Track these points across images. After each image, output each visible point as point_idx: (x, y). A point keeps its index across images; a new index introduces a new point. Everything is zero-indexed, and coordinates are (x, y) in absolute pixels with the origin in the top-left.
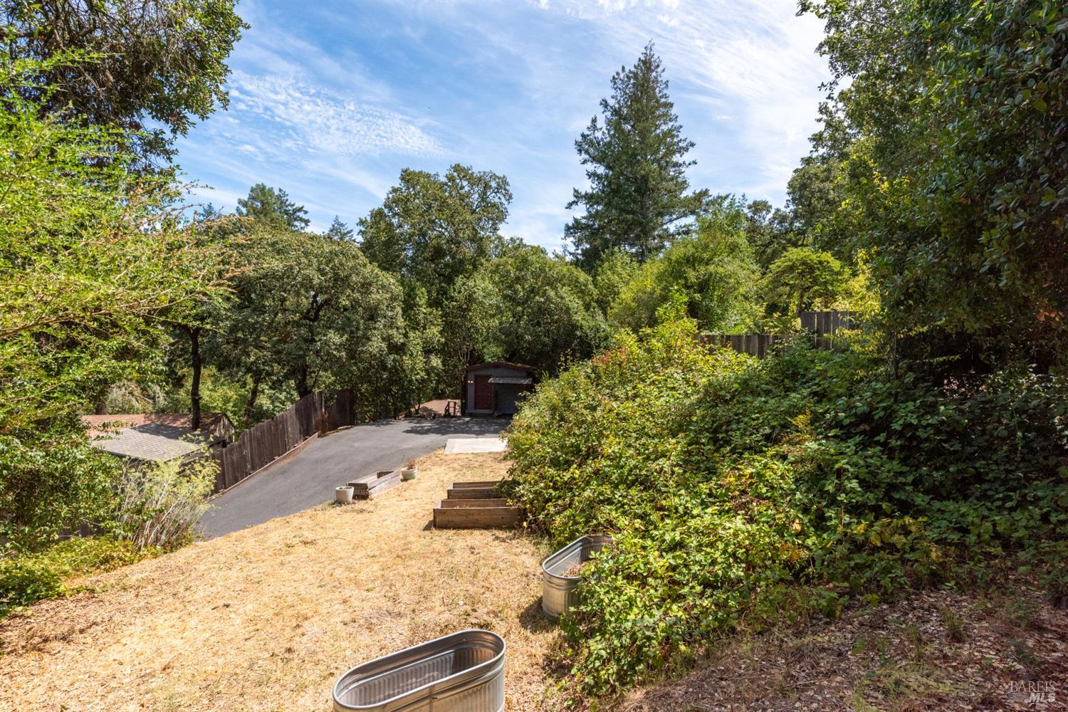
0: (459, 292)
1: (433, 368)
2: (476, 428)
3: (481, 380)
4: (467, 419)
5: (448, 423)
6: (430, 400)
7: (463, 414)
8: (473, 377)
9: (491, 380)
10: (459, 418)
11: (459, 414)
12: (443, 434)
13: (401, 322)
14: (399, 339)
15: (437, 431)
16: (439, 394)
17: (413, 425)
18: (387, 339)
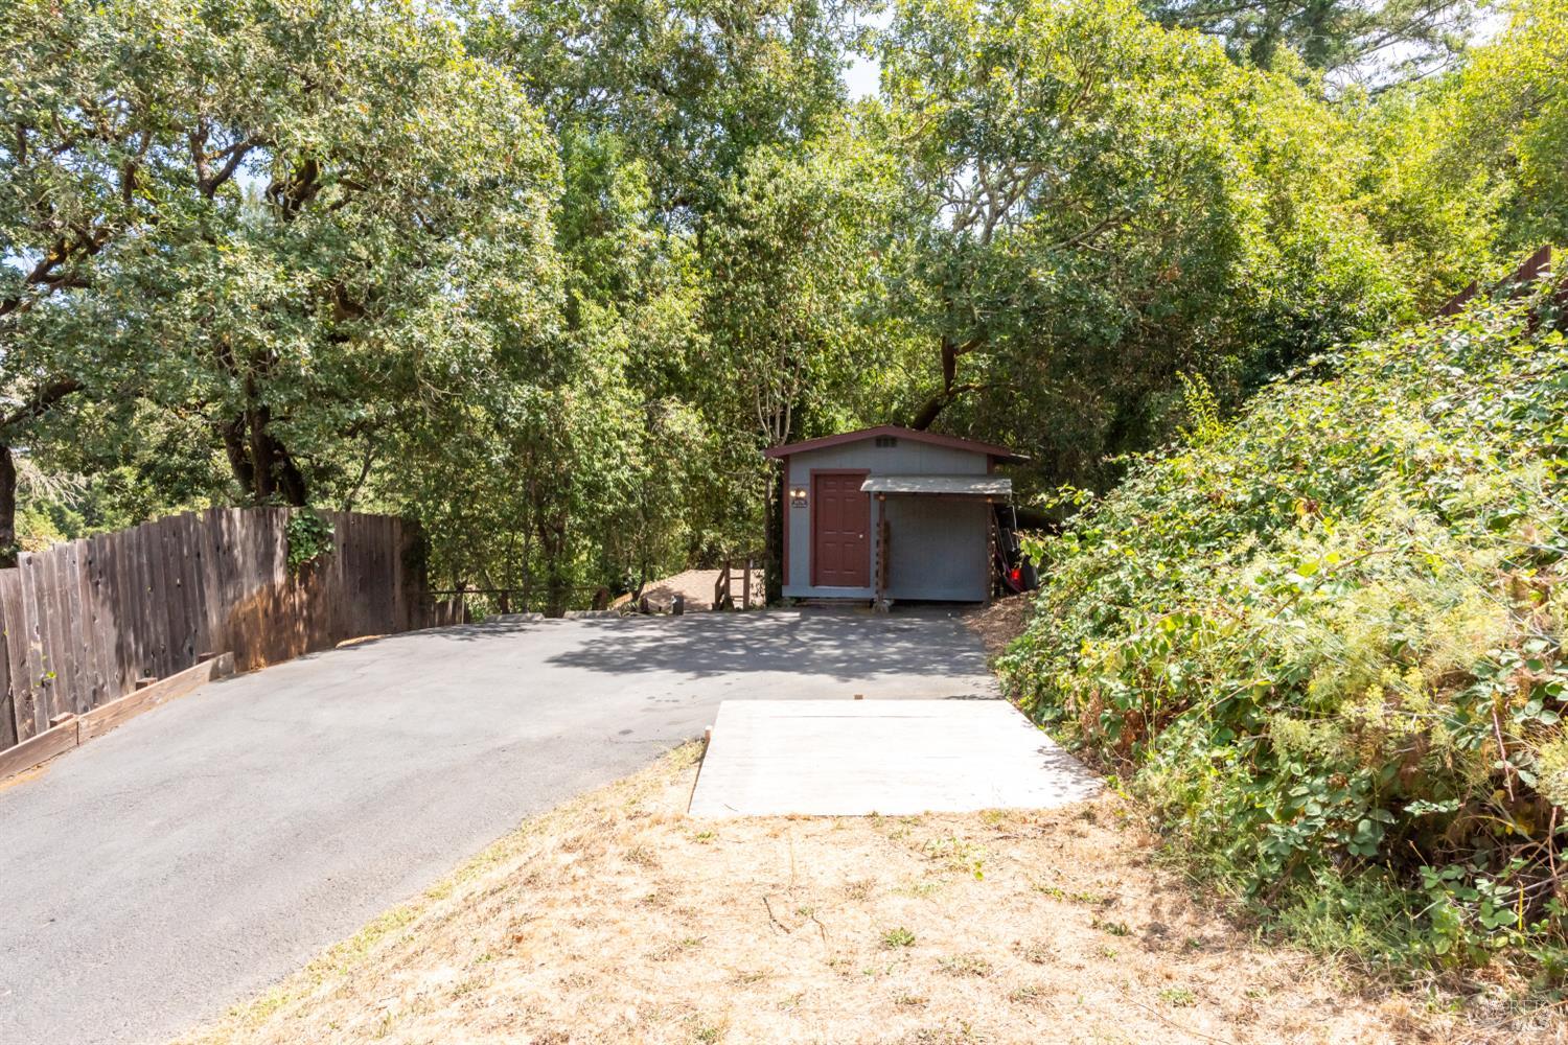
0: (758, 198)
1: (673, 441)
2: (829, 649)
3: (833, 487)
4: (790, 616)
5: (723, 627)
6: (678, 569)
7: (774, 598)
8: (806, 478)
9: (867, 484)
10: (762, 612)
11: (759, 601)
12: (703, 671)
13: (548, 261)
14: (538, 316)
15: (682, 660)
16: (703, 555)
17: (597, 633)
18: (494, 311)
